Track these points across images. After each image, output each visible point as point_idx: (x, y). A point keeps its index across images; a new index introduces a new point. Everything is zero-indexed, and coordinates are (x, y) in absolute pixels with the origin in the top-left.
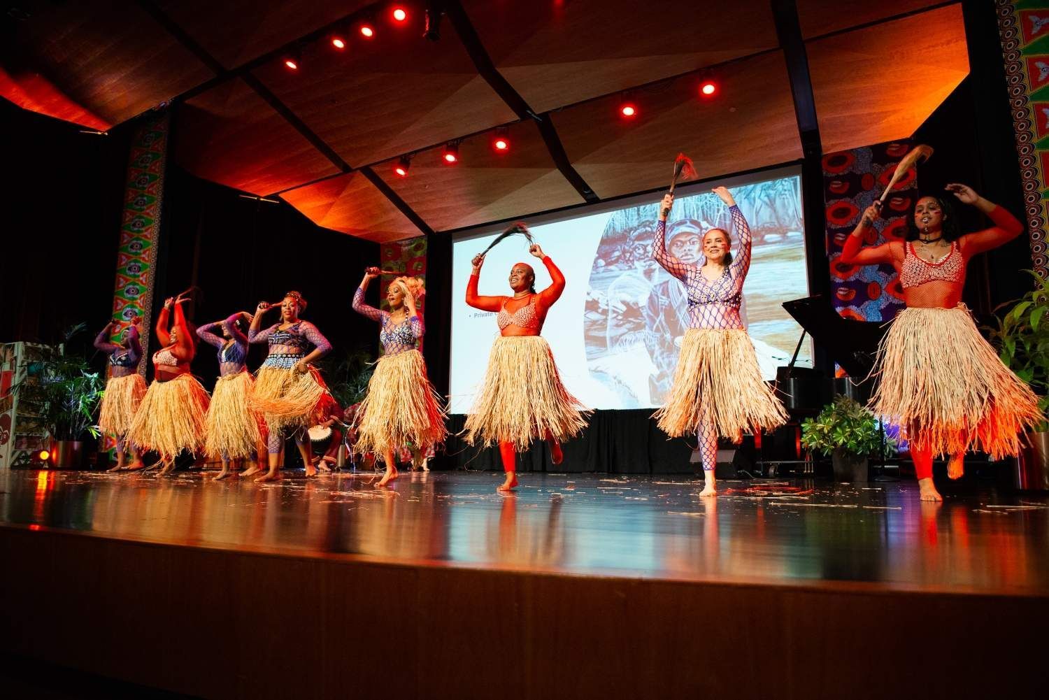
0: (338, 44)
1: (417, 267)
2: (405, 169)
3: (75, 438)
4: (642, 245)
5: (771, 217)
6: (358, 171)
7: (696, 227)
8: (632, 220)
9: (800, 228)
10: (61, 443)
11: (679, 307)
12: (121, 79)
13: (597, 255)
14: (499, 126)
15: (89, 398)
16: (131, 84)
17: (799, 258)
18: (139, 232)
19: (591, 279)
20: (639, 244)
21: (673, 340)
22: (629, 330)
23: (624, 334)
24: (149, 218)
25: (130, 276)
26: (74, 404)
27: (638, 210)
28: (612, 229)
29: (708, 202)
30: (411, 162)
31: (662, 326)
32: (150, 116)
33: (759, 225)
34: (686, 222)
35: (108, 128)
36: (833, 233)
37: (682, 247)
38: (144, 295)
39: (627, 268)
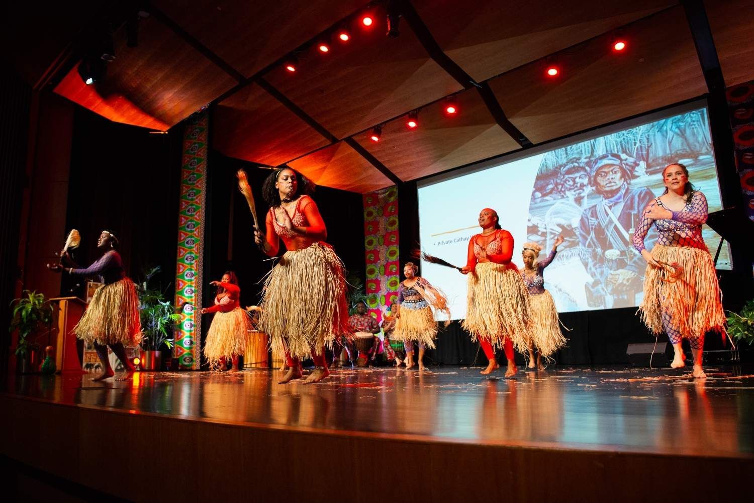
0: (324, 49)
1: (391, 210)
2: (378, 136)
3: (156, 349)
4: (571, 177)
5: (682, 144)
6: (343, 141)
7: (617, 160)
8: (561, 158)
9: (710, 152)
10: (147, 352)
11: (607, 226)
12: (175, 93)
13: (534, 189)
14: (448, 96)
15: (164, 319)
16: (182, 96)
17: (711, 177)
18: (192, 200)
19: (531, 209)
20: (569, 177)
21: (603, 253)
22: (566, 247)
23: (562, 250)
24: (198, 189)
25: (189, 231)
26: (155, 324)
27: (566, 150)
28: (545, 167)
29: (626, 138)
30: (382, 130)
31: (594, 243)
32: (195, 117)
33: (673, 152)
34: (608, 156)
35: (168, 128)
36: (741, 153)
37: (606, 176)
38: (197, 244)
39: (560, 197)
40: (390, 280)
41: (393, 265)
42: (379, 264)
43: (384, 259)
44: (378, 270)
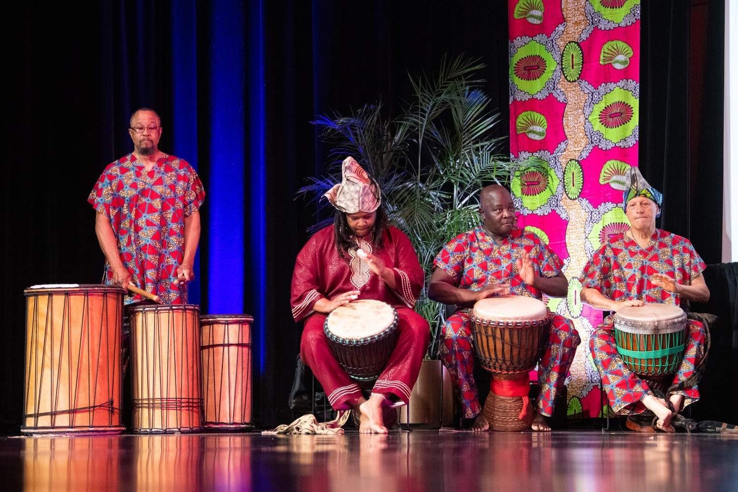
40: (604, 100)
41: (614, 42)
42: (560, 40)
43: (581, 16)
44: (559, 64)
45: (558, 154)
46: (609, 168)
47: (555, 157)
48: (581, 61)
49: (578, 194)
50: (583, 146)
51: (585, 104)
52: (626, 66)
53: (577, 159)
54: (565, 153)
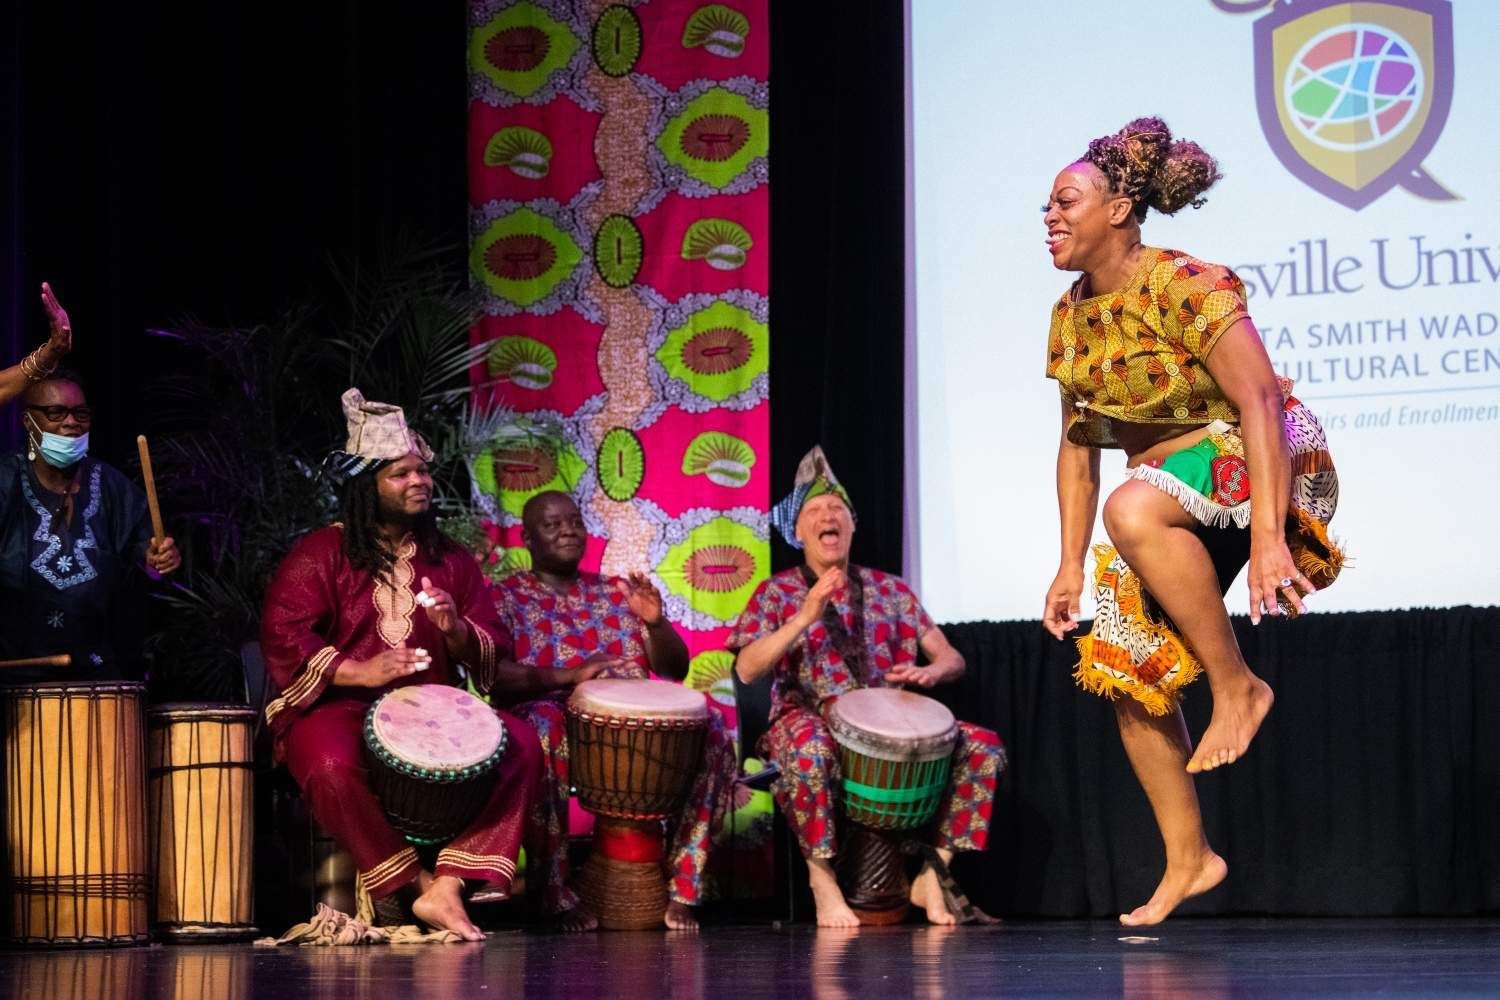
40: (690, 324)
41: (711, 222)
42: (590, 210)
43: (637, 171)
44: (587, 253)
45: (585, 417)
46: (703, 444)
47: (577, 424)
48: (639, 250)
49: (633, 491)
50: (643, 401)
51: (650, 329)
52: (739, 265)
53: (629, 427)
54: (600, 416)
